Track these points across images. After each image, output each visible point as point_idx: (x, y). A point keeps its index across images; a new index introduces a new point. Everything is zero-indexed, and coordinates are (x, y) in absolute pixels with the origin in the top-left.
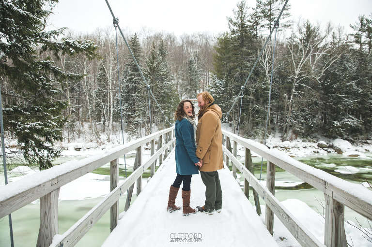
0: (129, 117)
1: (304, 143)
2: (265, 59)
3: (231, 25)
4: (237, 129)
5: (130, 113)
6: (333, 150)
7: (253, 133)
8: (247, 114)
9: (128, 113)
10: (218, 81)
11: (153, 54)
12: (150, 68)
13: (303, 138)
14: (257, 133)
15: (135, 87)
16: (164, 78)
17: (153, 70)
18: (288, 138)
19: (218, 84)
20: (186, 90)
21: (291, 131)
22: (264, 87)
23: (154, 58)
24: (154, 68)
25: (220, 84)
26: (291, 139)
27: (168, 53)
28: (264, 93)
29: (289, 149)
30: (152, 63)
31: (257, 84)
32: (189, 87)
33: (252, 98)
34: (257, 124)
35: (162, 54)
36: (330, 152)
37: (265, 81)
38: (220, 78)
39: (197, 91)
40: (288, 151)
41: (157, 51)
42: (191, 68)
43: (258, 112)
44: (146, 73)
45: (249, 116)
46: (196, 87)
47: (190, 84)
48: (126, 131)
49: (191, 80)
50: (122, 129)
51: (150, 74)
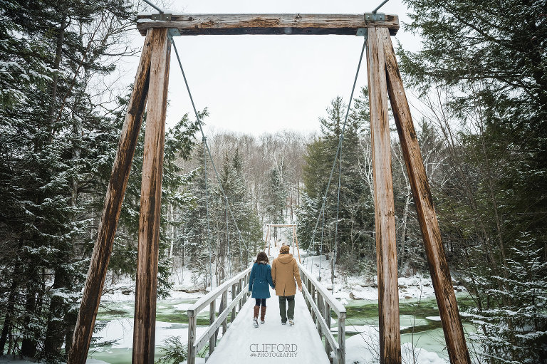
0: (194, 249)
1: (425, 280)
2: (368, 171)
3: (324, 127)
4: (336, 263)
5: (195, 244)
6: (464, 288)
7: (357, 268)
8: (347, 243)
9: (192, 244)
10: (309, 200)
11: (226, 168)
12: (223, 186)
13: (423, 272)
14: (362, 268)
15: (202, 210)
16: (239, 198)
17: (227, 189)
18: (403, 273)
19: (309, 205)
20: (269, 210)
21: (407, 264)
22: (367, 207)
23: (227, 173)
24: (228, 186)
25: (312, 204)
26: (408, 275)
27: (245, 163)
28: (369, 215)
29: (406, 288)
30: (225, 180)
31: (358, 204)
32: (272, 207)
33: (353, 221)
34: (362, 255)
35: (237, 166)
36: (460, 291)
37: (369, 200)
38: (312, 196)
39: (284, 211)
40: (404, 291)
41: (231, 164)
42: (274, 180)
43: (362, 239)
44: (217, 192)
45: (351, 245)
46: (282, 206)
47: (274, 202)
48: (190, 267)
49: (275, 196)
50: (183, 265)
51: (222, 194)
